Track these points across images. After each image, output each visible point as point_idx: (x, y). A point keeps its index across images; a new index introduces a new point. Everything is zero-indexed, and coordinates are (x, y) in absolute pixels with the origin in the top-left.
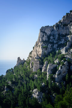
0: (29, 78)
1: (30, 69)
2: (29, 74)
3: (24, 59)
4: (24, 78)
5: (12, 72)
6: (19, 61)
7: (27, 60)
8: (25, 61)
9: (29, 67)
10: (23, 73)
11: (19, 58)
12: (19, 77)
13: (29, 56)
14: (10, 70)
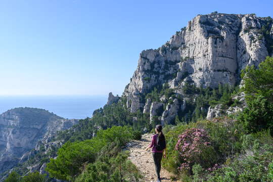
0: (125, 121)
1: (127, 109)
2: (125, 116)
3: (117, 95)
4: (119, 122)
5: (101, 113)
6: (111, 98)
7: (122, 96)
8: (119, 98)
9: (126, 107)
10: (118, 115)
11: (110, 94)
12: (112, 120)
13: (125, 91)
14: (98, 110)
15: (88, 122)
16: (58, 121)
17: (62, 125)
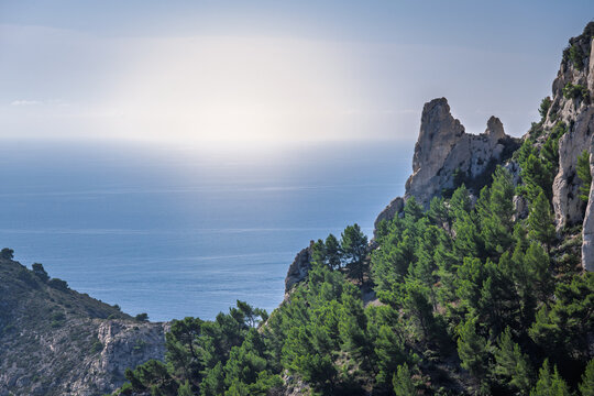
0: (522, 340)
1: (551, 240)
2: (531, 302)
3: (494, 123)
4: (463, 347)
6: (442, 151)
7: (536, 130)
8: (510, 146)
9: (545, 220)
10: (465, 287)
11: (436, 115)
12: (412, 330)
13: (557, 88)
14: (330, 250)
15: (240, 341)
16: (76, 335)
17: (99, 364)
